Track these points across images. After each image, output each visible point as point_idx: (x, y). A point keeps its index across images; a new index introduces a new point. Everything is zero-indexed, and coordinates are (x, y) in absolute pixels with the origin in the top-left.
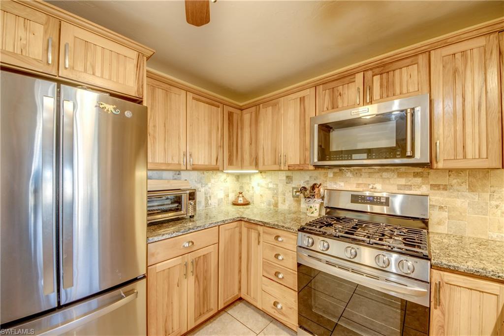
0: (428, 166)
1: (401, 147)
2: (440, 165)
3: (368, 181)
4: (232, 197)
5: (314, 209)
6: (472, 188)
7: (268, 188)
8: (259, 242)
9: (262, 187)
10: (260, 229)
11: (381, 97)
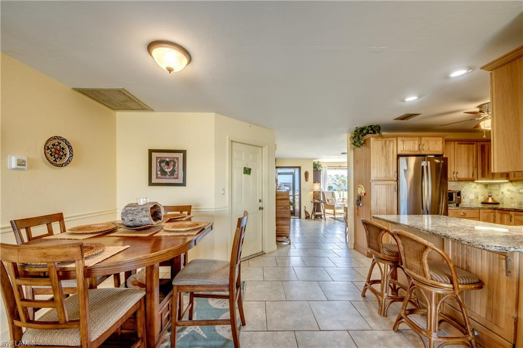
4: (481, 199)
7: (519, 193)
8: (511, 221)
9: (512, 192)
10: (512, 213)
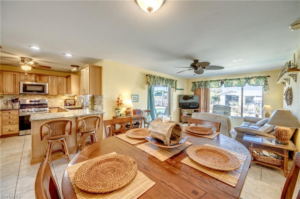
0: (48, 94)
1: (43, 91)
2: (50, 94)
3: (34, 97)
5: (17, 105)
6: (54, 98)
11: (39, 81)
